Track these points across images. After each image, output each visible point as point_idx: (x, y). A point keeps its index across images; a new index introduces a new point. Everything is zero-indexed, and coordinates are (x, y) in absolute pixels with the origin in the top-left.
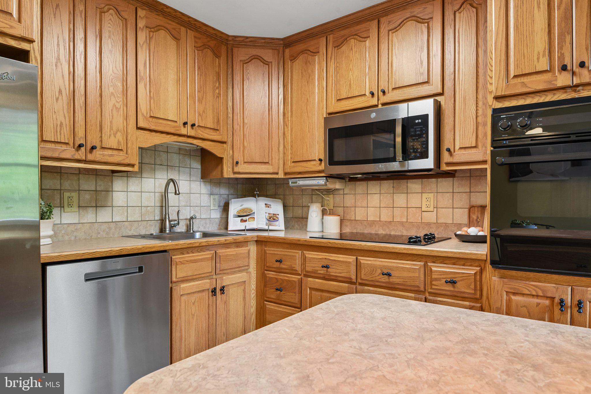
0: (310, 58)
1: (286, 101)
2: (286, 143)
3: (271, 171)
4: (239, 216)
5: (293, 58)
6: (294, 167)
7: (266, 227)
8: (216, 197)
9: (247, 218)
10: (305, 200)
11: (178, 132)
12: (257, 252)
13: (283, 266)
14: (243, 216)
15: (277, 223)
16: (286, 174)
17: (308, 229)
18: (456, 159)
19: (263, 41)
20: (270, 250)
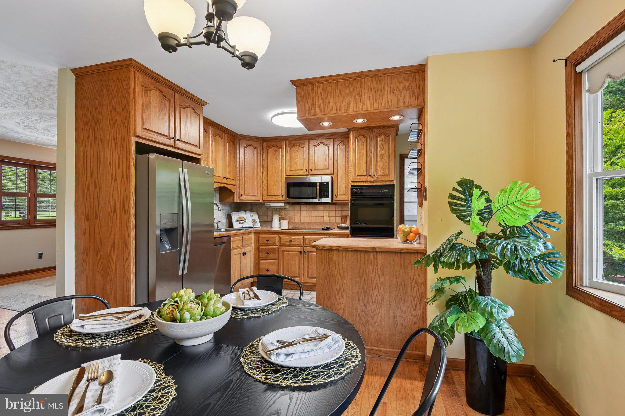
0: (277, 149)
1: (264, 167)
2: (264, 186)
3: (257, 199)
4: (238, 221)
5: (268, 147)
6: (268, 198)
7: (252, 226)
8: (225, 211)
9: (243, 222)
10: (269, 213)
11: (222, 182)
12: (255, 237)
13: (269, 243)
14: (240, 220)
15: (257, 224)
16: (263, 201)
17: (273, 227)
18: (338, 199)
19: (254, 138)
20: (262, 236)
